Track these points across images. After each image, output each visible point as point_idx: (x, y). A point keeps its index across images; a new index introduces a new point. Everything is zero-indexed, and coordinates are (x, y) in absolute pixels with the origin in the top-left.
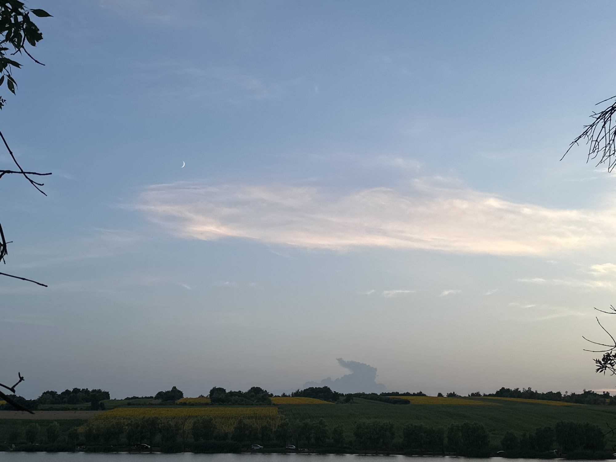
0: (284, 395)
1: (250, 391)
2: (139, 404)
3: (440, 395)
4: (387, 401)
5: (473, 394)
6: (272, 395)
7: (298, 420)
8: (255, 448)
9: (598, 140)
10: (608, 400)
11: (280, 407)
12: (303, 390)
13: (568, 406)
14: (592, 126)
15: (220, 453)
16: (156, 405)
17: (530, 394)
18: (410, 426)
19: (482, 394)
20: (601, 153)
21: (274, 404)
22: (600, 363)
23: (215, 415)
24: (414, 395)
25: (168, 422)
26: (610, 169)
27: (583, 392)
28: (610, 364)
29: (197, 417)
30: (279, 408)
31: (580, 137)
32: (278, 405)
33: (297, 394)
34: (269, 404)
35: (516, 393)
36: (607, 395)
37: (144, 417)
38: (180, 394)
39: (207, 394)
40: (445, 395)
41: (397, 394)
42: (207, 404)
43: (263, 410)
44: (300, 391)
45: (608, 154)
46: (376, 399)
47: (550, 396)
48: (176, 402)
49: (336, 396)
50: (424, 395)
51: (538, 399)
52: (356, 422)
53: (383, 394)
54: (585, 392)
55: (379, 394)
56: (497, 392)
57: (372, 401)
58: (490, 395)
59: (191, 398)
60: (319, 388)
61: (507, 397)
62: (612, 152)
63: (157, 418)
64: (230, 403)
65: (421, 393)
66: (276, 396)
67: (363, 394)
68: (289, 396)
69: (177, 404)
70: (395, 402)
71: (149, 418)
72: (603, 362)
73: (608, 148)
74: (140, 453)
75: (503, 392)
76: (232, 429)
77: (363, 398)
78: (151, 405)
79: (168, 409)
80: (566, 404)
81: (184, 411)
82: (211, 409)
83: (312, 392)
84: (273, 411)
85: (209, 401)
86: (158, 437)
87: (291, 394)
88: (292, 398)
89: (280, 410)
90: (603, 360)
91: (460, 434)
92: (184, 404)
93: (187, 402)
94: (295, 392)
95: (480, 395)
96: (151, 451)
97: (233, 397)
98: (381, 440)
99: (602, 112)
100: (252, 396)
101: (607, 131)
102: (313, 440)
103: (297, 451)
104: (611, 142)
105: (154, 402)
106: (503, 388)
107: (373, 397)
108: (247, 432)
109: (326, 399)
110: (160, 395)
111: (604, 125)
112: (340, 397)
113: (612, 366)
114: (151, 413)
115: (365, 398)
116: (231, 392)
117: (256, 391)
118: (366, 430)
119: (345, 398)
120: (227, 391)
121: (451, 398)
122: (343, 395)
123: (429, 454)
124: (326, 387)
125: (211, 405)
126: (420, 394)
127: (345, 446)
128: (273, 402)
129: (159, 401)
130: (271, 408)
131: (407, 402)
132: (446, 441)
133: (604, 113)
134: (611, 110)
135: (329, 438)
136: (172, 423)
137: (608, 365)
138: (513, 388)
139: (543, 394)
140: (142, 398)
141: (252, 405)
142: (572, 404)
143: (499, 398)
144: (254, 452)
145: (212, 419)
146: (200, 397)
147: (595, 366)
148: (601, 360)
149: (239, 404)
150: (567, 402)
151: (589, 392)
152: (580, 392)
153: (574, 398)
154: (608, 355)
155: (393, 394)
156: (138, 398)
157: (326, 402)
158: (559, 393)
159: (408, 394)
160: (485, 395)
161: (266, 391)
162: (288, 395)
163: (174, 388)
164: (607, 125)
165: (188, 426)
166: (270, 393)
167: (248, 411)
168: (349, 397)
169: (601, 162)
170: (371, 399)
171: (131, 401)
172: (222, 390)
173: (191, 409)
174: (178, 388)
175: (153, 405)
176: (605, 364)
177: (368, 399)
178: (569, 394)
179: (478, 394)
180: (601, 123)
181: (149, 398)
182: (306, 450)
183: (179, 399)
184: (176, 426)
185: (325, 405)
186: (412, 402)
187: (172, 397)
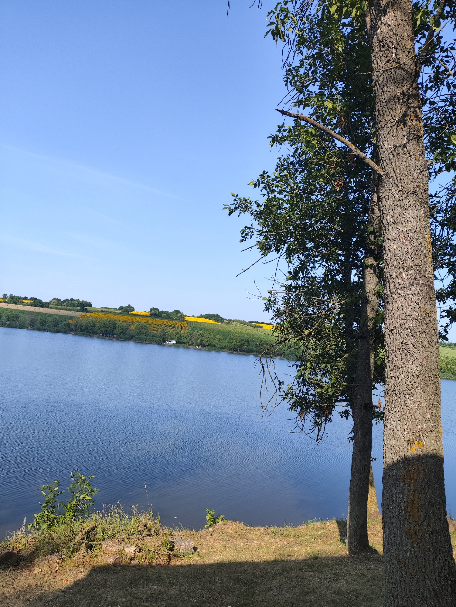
1: (173, 312)
2: (108, 312)
4: (251, 326)
6: (186, 315)
7: (197, 331)
12: (204, 314)
16: (118, 313)
21: (186, 321)
25: (122, 324)
29: (139, 323)
32: (188, 321)
34: (184, 320)
37: (108, 319)
38: (133, 310)
42: (147, 316)
43: (179, 323)
46: (245, 324)
48: (129, 313)
55: (247, 321)
59: (139, 312)
60: (214, 314)
63: (116, 321)
64: (161, 317)
66: (188, 316)
68: (196, 317)
70: (255, 327)
71: (111, 320)
78: (115, 313)
79: (124, 316)
81: (134, 319)
82: (150, 319)
83: (209, 316)
84: (185, 324)
85: (149, 315)
92: (134, 315)
93: (136, 314)
94: (199, 315)
97: (163, 314)
100: (175, 315)
105: (117, 311)
109: (217, 321)
110: (121, 308)
114: (114, 317)
115: (239, 323)
116: (162, 311)
117: (177, 312)
120: (160, 310)
125: (150, 317)
128: (186, 319)
129: (120, 311)
130: (184, 322)
131: (261, 327)
136: (124, 324)
140: (110, 308)
141: (174, 320)
146: (144, 312)
149: (166, 318)
156: (108, 308)
159: (263, 323)
161: (182, 313)
163: (129, 305)
165: (133, 328)
167: (170, 322)
172: (157, 310)
173: (138, 318)
174: (131, 305)
181: (114, 309)
183: (131, 312)
184: (126, 326)
185: (216, 324)
186: (264, 328)
187: (128, 310)
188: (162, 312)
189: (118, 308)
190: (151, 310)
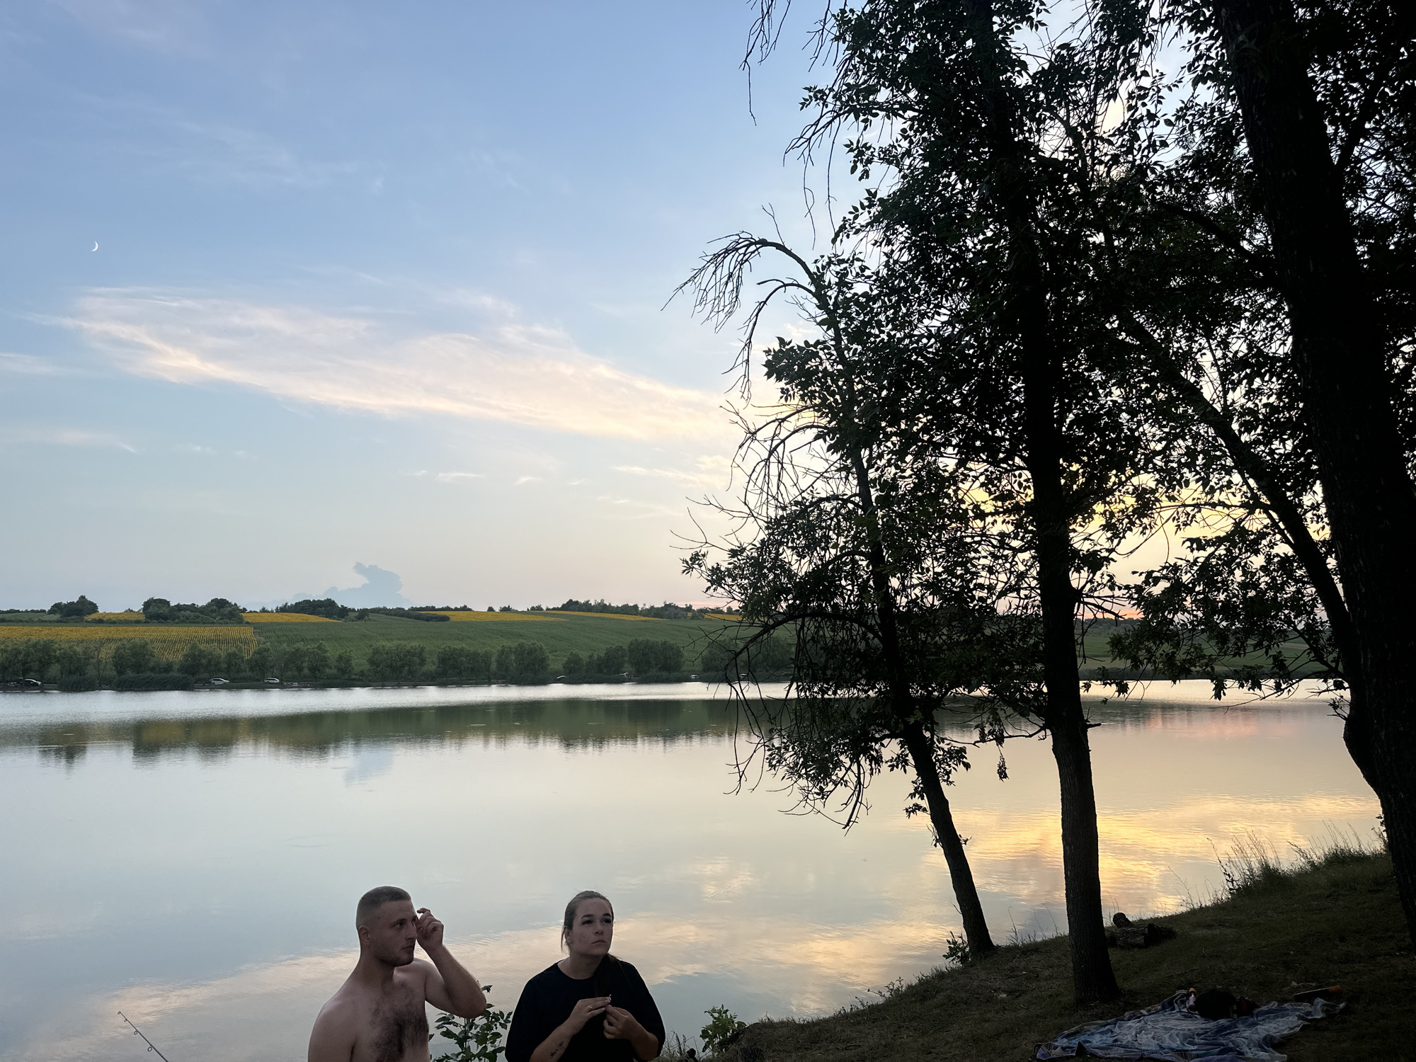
0: (264, 611)
1: (209, 605)
2: (21, 621)
3: (491, 609)
4: (418, 618)
5: (533, 608)
6: (245, 610)
7: (285, 644)
8: (217, 683)
9: (707, 290)
10: (690, 614)
11: (259, 628)
12: (294, 603)
13: (645, 621)
14: (701, 270)
15: (160, 690)
16: (50, 622)
17: (603, 608)
18: (447, 649)
19: (544, 608)
20: (709, 306)
21: (248, 623)
22: (687, 562)
23: (151, 638)
24: (456, 609)
25: (70, 648)
26: (717, 329)
27: (663, 605)
28: (698, 564)
29: (121, 640)
30: (255, 628)
31: (686, 283)
32: (254, 623)
33: (284, 609)
34: (240, 621)
35: (586, 607)
36: (689, 609)
37: (29, 640)
38: (93, 608)
39: (138, 607)
40: (497, 609)
41: (433, 609)
42: (138, 622)
43: (233, 631)
44: (289, 604)
45: (716, 310)
46: (402, 616)
47: (627, 610)
48: (85, 618)
49: (344, 612)
50: (470, 610)
51: (611, 613)
52: (371, 646)
53: (413, 609)
54: (666, 605)
55: (406, 609)
56: (563, 606)
57: (397, 618)
58: (554, 609)
59: (111, 614)
60: (318, 601)
61: (574, 611)
62: (721, 308)
63: (52, 641)
64: (177, 620)
65: (465, 607)
66: (251, 612)
67: (385, 609)
68: (272, 612)
69: (87, 621)
70: (429, 619)
71: (39, 641)
72: (690, 562)
73: (717, 301)
74: (23, 692)
75: (571, 605)
76: (180, 657)
77: (384, 613)
78: (42, 622)
79: (71, 628)
80: (643, 618)
81: (100, 632)
82: (145, 628)
83: (307, 607)
84: (246, 632)
85: (142, 618)
86: (54, 670)
87: (274, 609)
88: (277, 614)
89: (258, 630)
90: (691, 559)
91: (513, 657)
92: (100, 622)
93: (105, 619)
94: (280, 605)
95: (542, 609)
96: (43, 690)
97: (183, 612)
98: (407, 668)
99: (714, 255)
100: (213, 611)
101: (718, 280)
102: (306, 671)
103: (281, 686)
104: (721, 295)
105: (46, 618)
106: (571, 600)
107: (399, 613)
108: (204, 661)
109: (328, 615)
110: (57, 608)
111: (715, 271)
112: (350, 614)
113: (700, 566)
114: (41, 634)
115: (387, 614)
116: (178, 606)
117: (220, 604)
118: (385, 656)
119: (357, 614)
120: (172, 604)
121: (504, 613)
122: (354, 610)
123: (471, 684)
124: (329, 600)
125: (145, 622)
126: (465, 609)
127: (354, 677)
128: (246, 620)
129: (57, 617)
130: (243, 628)
131: (445, 619)
132: (494, 666)
133: (716, 256)
134: (725, 253)
135: (331, 668)
136: (79, 649)
137: (695, 566)
138: (582, 601)
139: (618, 607)
140: (27, 611)
141: (213, 623)
142: (649, 619)
143: (565, 612)
144: (213, 688)
145: (147, 644)
146: (126, 611)
147: (682, 567)
148: (688, 560)
149: (191, 622)
150: (644, 616)
151: (670, 604)
152: (660, 605)
153: (653, 612)
154: (697, 554)
155: (427, 609)
156: (18, 611)
157: (328, 620)
158: (636, 607)
159: (448, 609)
160: (548, 609)
161: (235, 604)
162: (270, 610)
163: (83, 598)
164: (718, 272)
165: (106, 653)
166: (241, 608)
167: (206, 631)
168: (363, 614)
169: (707, 319)
170: (395, 615)
171: (5, 615)
172: (165, 603)
173: (112, 628)
174: (89, 598)
175: (46, 622)
176: (692, 564)
177: (391, 615)
178: (648, 607)
179: (539, 608)
180: (712, 268)
181: (37, 611)
182: (296, 684)
183: (90, 614)
184: (85, 653)
185: (327, 623)
186: (452, 619)
187: (79, 611)
188: (179, 608)
189: (47, 608)
190: (148, 604)
